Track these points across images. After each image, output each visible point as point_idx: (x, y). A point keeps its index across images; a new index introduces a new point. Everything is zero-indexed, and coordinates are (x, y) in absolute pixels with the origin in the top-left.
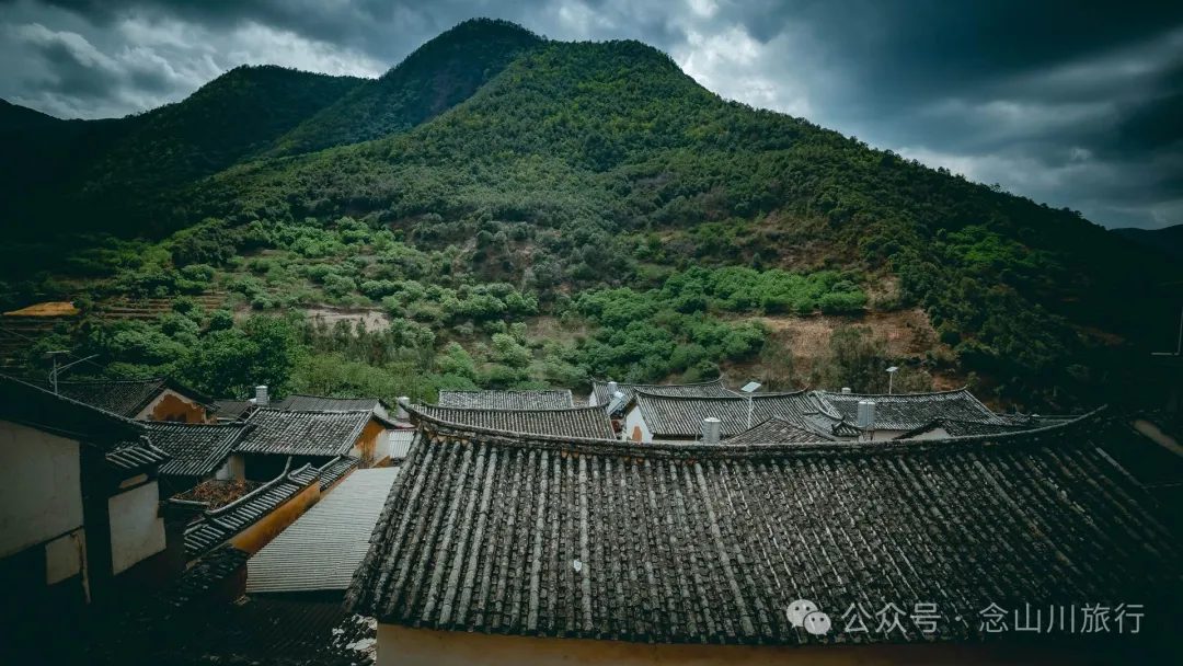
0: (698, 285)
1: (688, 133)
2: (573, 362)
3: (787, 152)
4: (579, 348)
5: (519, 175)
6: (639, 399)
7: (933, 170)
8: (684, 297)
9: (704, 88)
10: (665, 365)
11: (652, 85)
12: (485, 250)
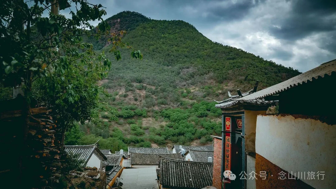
0: (204, 108)
1: (200, 53)
2: (160, 135)
3: (235, 61)
4: (161, 130)
5: (140, 67)
6: (190, 151)
7: (287, 68)
8: (200, 112)
9: (206, 37)
10: (193, 137)
11: (188, 36)
12: (128, 93)
